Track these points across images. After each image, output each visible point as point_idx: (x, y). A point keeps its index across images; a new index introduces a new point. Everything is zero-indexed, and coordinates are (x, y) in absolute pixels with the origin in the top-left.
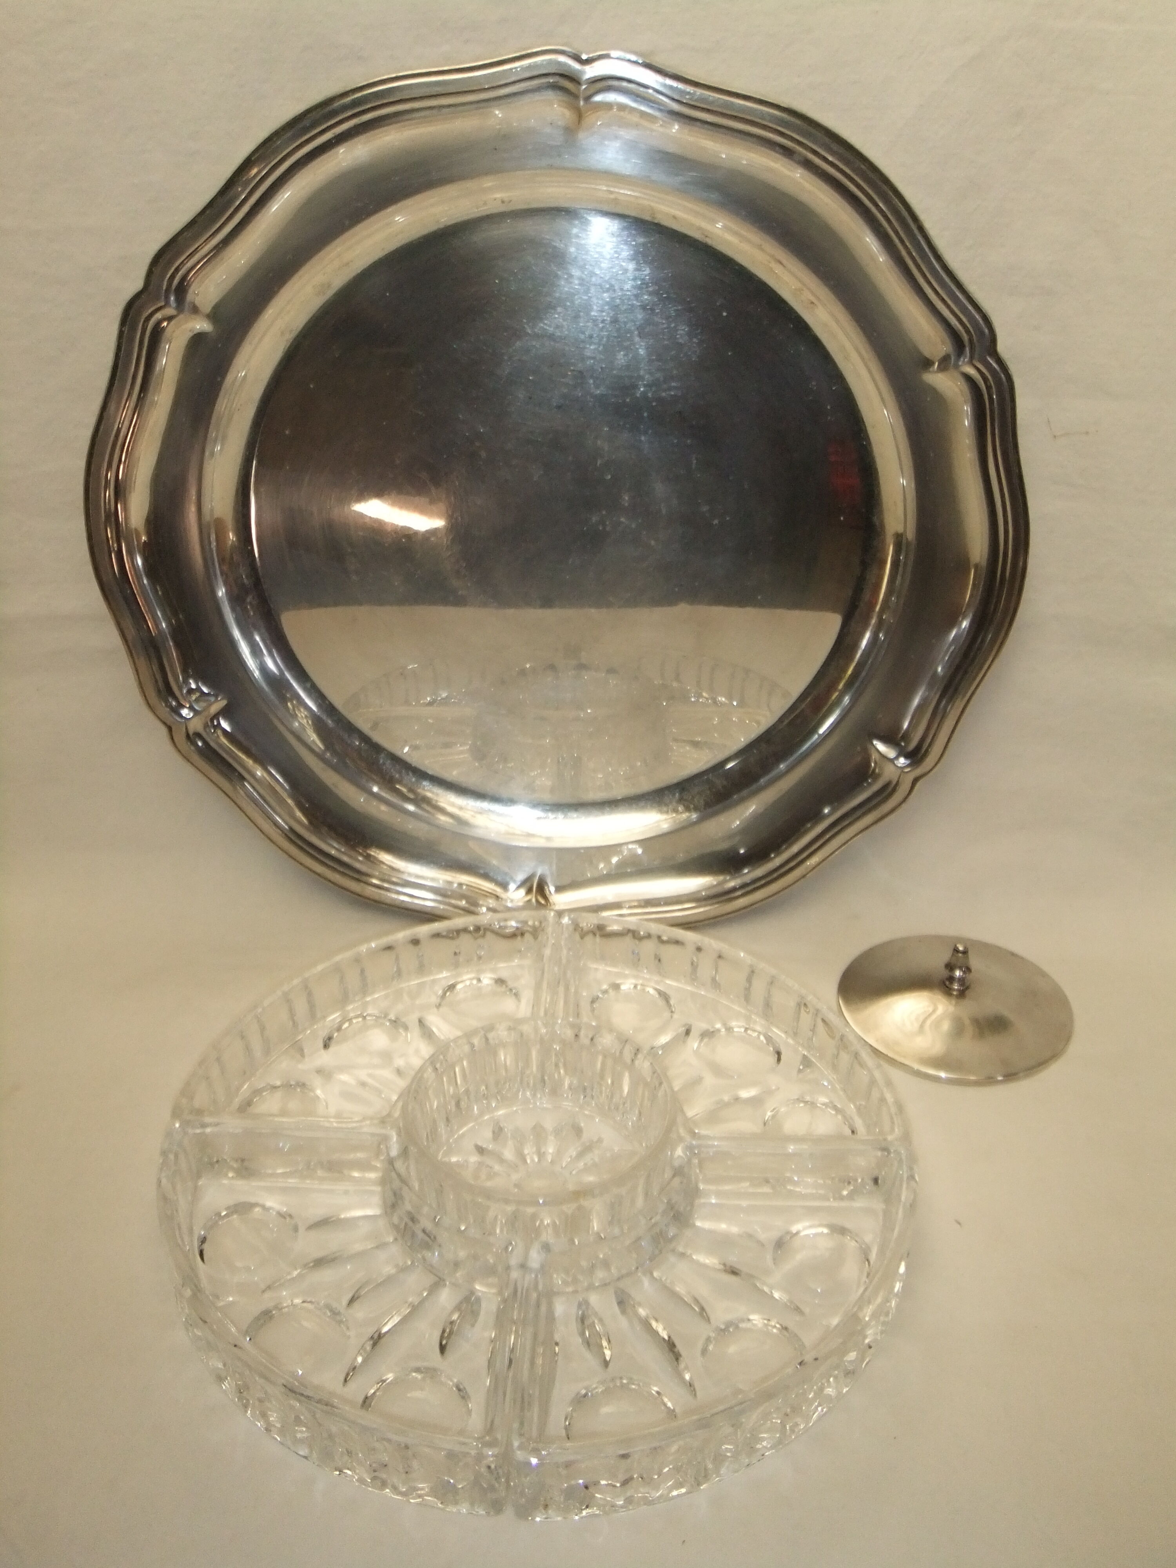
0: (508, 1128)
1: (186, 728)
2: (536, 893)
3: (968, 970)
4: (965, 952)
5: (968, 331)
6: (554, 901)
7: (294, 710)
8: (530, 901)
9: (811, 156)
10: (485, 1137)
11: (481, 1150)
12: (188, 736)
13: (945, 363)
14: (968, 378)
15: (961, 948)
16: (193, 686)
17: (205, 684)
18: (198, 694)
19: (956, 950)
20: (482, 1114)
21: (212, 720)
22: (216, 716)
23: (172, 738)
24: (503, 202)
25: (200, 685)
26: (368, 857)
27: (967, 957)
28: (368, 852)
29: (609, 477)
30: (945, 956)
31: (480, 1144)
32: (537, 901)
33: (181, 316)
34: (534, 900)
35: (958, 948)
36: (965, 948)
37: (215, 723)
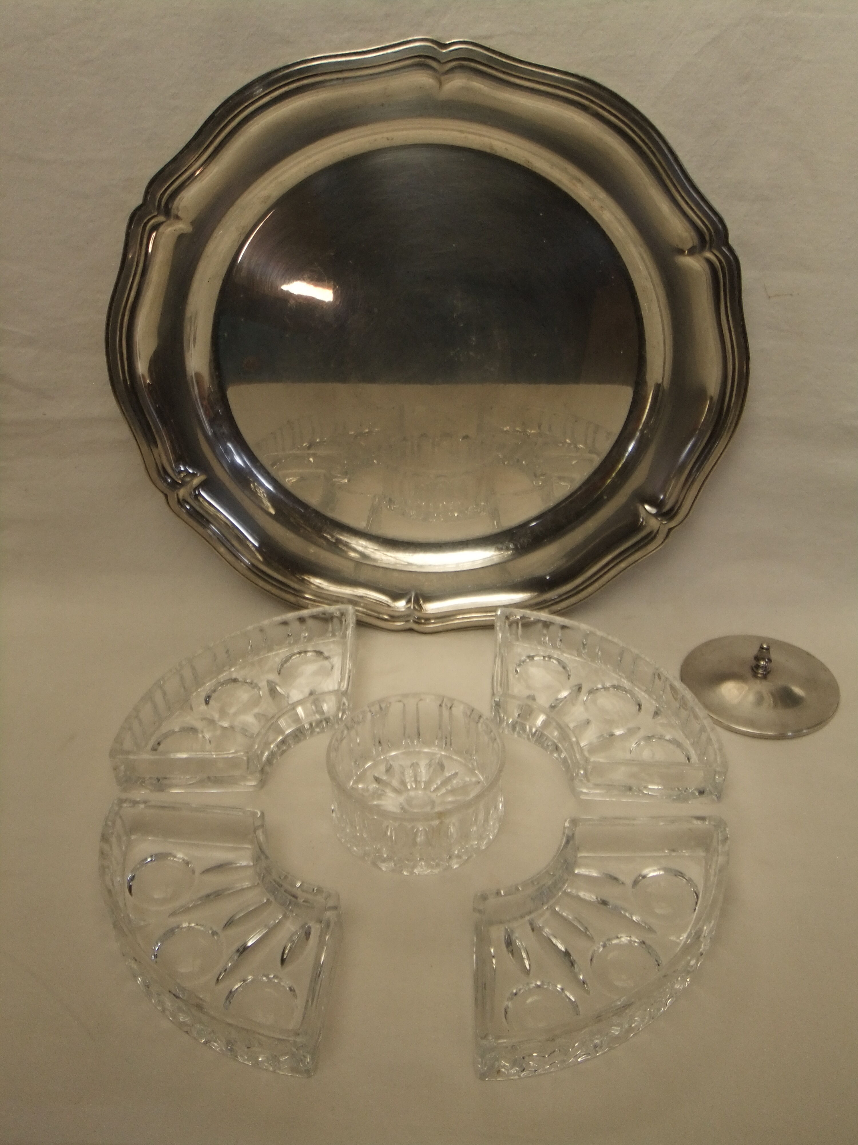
0: (396, 765)
1: (177, 496)
2: (413, 603)
3: (770, 660)
4: (768, 649)
5: (708, 229)
6: (426, 608)
7: (255, 488)
8: (409, 608)
9: (600, 111)
10: (380, 771)
11: (377, 780)
12: (179, 501)
13: (692, 252)
14: (709, 261)
15: (765, 646)
16: (182, 469)
17: (190, 467)
18: (185, 474)
19: (762, 648)
20: (378, 755)
21: (194, 490)
22: (197, 488)
23: (168, 503)
24: (388, 139)
25: (187, 468)
26: (303, 580)
27: (769, 652)
28: (303, 577)
29: (462, 325)
30: (754, 651)
31: (376, 775)
32: (414, 607)
33: (168, 222)
34: (412, 607)
35: (763, 646)
36: (768, 646)
37: (197, 493)
